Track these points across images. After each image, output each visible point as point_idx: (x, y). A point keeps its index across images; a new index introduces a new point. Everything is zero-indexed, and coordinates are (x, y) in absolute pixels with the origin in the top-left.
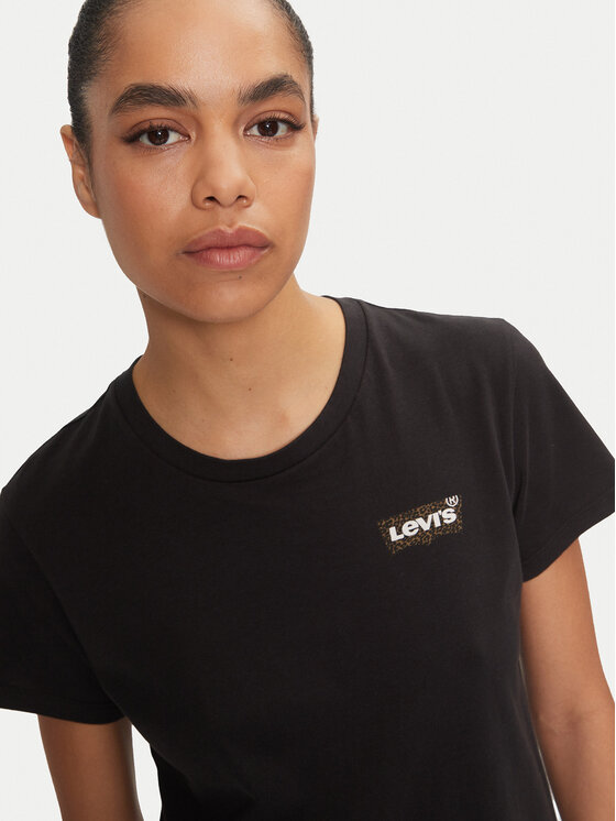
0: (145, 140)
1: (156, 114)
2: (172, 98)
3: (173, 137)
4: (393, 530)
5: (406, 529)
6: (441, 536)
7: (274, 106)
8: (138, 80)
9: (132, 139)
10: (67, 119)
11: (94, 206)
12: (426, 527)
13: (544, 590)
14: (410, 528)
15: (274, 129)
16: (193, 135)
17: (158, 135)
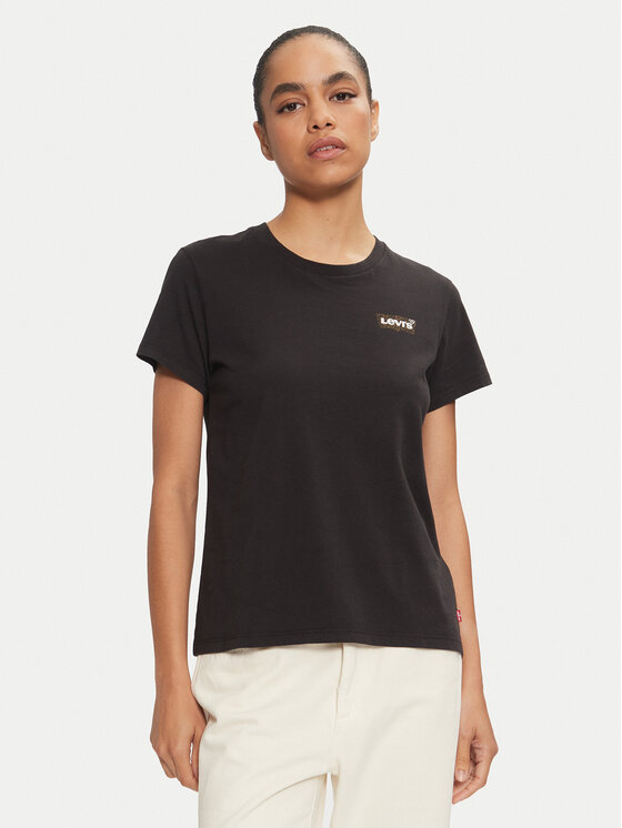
0: (286, 110)
1: (290, 97)
2: (293, 87)
3: (298, 106)
4: (382, 320)
5: (389, 320)
6: (404, 331)
7: (341, 86)
8: (279, 83)
9: (281, 111)
10: (255, 118)
11: (269, 154)
12: (398, 324)
13: (436, 418)
14: (391, 322)
15: (344, 98)
16: (306, 102)
17: (292, 107)
